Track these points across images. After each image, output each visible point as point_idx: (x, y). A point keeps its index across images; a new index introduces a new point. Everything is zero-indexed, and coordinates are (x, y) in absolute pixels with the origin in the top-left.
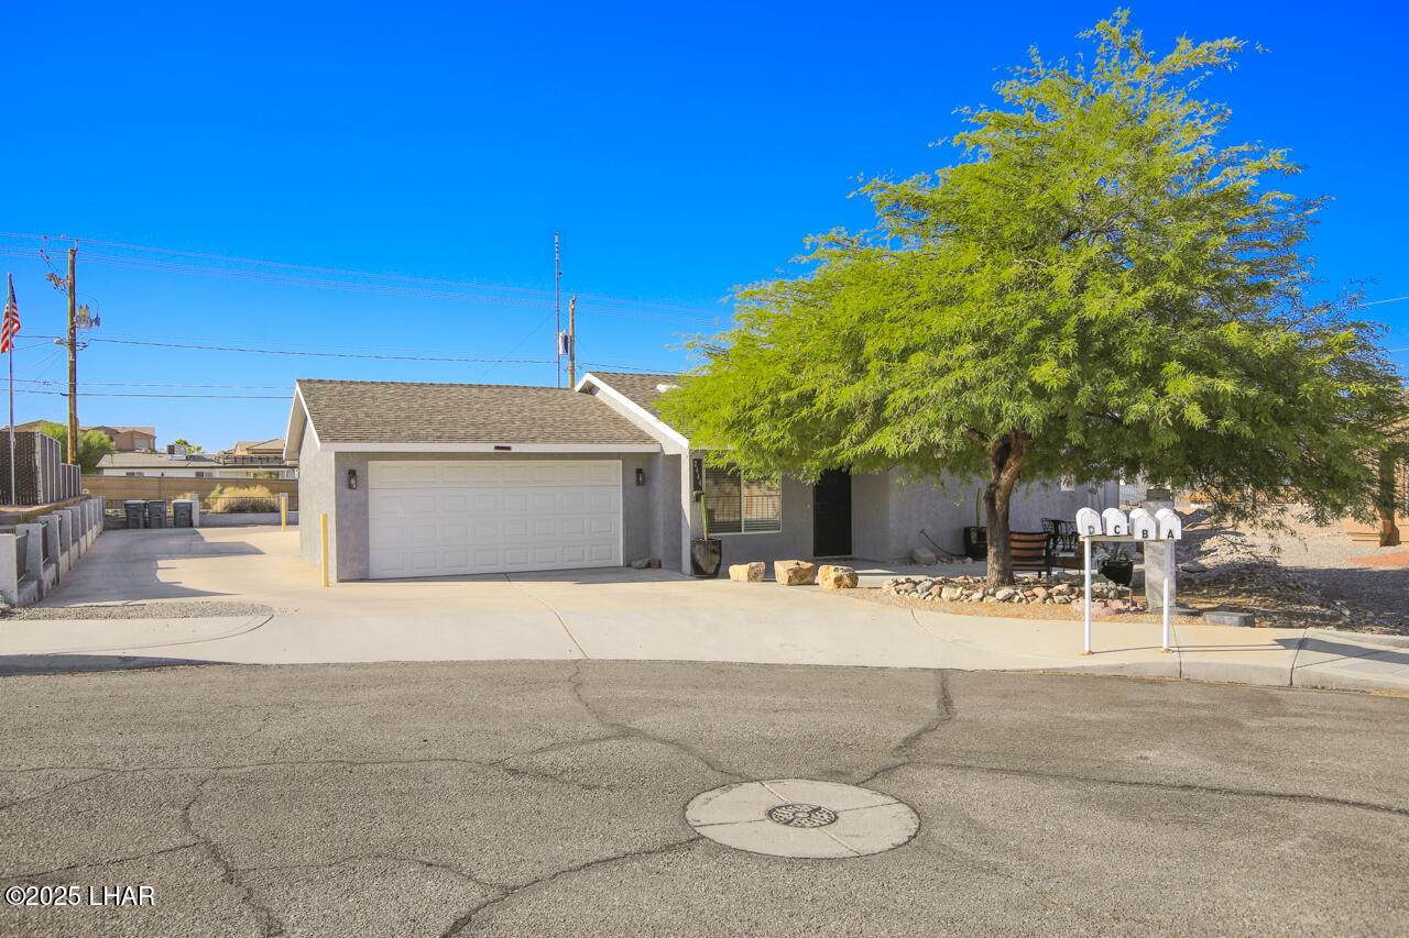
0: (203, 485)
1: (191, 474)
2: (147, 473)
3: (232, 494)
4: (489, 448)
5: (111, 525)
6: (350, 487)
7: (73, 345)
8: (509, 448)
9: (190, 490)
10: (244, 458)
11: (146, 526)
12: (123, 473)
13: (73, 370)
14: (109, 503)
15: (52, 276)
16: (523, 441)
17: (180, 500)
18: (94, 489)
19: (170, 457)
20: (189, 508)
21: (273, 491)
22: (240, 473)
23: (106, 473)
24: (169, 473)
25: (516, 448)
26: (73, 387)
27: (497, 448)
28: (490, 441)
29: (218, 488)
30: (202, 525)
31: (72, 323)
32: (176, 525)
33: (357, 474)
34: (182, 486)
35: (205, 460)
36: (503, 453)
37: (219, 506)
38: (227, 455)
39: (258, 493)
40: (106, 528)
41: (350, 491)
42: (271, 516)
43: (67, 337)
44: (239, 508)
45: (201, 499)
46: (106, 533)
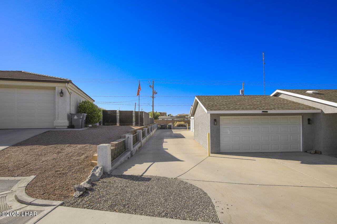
0: (173, 121)
1: (171, 119)
2: (165, 119)
3: (178, 123)
4: (260, 112)
5: (159, 128)
6: (214, 124)
7: (153, 97)
8: (267, 112)
9: (171, 122)
10: (179, 117)
11: (164, 129)
12: (161, 119)
13: (153, 102)
14: (158, 124)
15: (150, 86)
16: (271, 109)
17: (169, 124)
18: (156, 122)
19: (168, 116)
20: (171, 126)
21: (185, 123)
22: (178, 119)
23: (159, 119)
24: (168, 119)
25: (269, 112)
26: (153, 104)
27: (263, 112)
28: (260, 109)
29: (176, 122)
30: (173, 129)
31: (153, 93)
32: (169, 129)
33: (217, 120)
34: (170, 122)
35: (173, 117)
36: (265, 114)
37: (176, 125)
38: (177, 116)
39: (182, 123)
40: (158, 129)
41: (214, 126)
42: (185, 127)
43: (152, 96)
44: (179, 126)
45: (173, 124)
46: (158, 130)
